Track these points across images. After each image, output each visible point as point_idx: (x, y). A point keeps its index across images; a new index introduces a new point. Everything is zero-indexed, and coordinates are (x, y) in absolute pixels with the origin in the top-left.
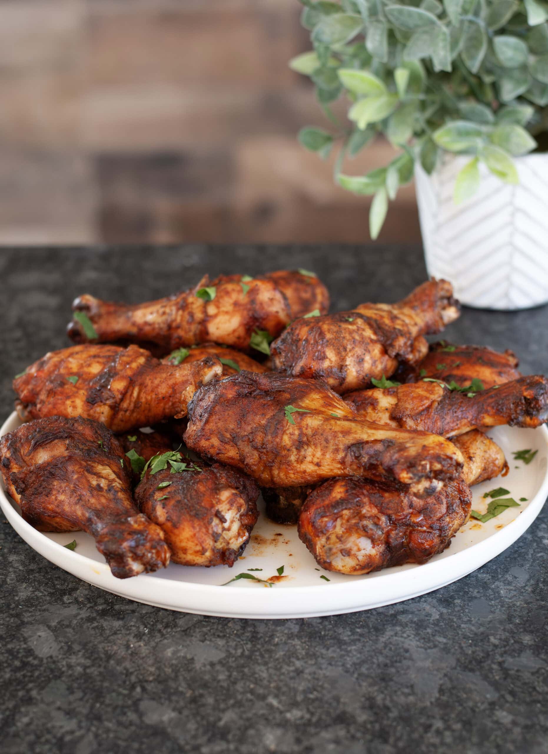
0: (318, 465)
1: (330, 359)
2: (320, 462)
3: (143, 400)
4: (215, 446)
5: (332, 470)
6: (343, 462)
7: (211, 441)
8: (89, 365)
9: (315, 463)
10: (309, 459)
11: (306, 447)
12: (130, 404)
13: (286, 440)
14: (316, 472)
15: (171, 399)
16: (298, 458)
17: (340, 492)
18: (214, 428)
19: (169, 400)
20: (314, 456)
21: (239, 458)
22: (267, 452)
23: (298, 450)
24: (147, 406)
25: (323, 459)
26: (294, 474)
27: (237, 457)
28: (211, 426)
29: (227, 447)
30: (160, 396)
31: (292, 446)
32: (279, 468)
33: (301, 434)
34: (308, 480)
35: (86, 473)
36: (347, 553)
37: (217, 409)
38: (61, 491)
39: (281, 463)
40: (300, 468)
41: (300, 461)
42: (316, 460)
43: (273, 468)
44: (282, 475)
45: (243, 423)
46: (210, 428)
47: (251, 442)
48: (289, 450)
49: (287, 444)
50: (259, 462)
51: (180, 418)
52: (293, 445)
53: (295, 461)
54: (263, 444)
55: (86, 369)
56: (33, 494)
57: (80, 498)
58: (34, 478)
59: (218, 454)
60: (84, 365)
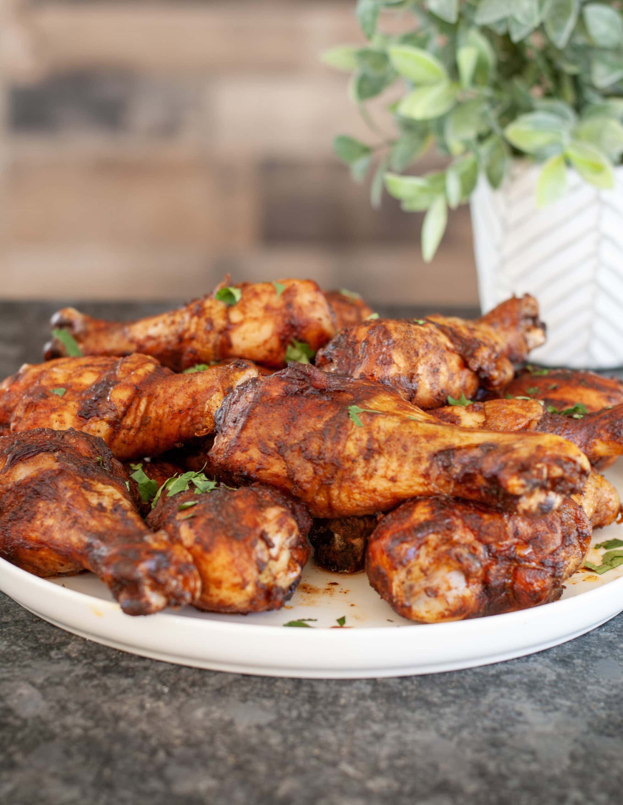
0: (393, 480)
1: (397, 365)
2: (396, 476)
3: (153, 415)
4: (254, 460)
5: (411, 487)
6: (426, 475)
7: (249, 452)
8: (80, 375)
9: (389, 477)
10: (381, 472)
11: (376, 457)
12: (135, 420)
13: (351, 448)
14: (390, 490)
15: (190, 412)
16: (366, 472)
17: (424, 513)
18: (254, 435)
19: (187, 414)
20: (387, 467)
21: (286, 474)
22: (325, 463)
23: (367, 460)
24: (158, 423)
25: (400, 471)
26: (360, 494)
27: (283, 473)
28: (250, 433)
29: (271, 460)
30: (176, 408)
31: (358, 456)
32: (340, 487)
33: (371, 439)
34: (379, 503)
35: (83, 491)
36: (433, 593)
37: (257, 410)
38: (49, 513)
39: (342, 479)
40: (368, 485)
41: (369, 476)
42: (390, 474)
43: (332, 486)
44: (343, 496)
45: (292, 428)
46: (248, 435)
47: (303, 451)
48: (354, 461)
49: (352, 453)
50: (314, 478)
51: (202, 435)
52: (360, 453)
53: (363, 476)
54: (320, 453)
55: (76, 380)
56: (10, 520)
57: (76, 520)
58: (12, 499)
59: (258, 470)
60: (73, 375)
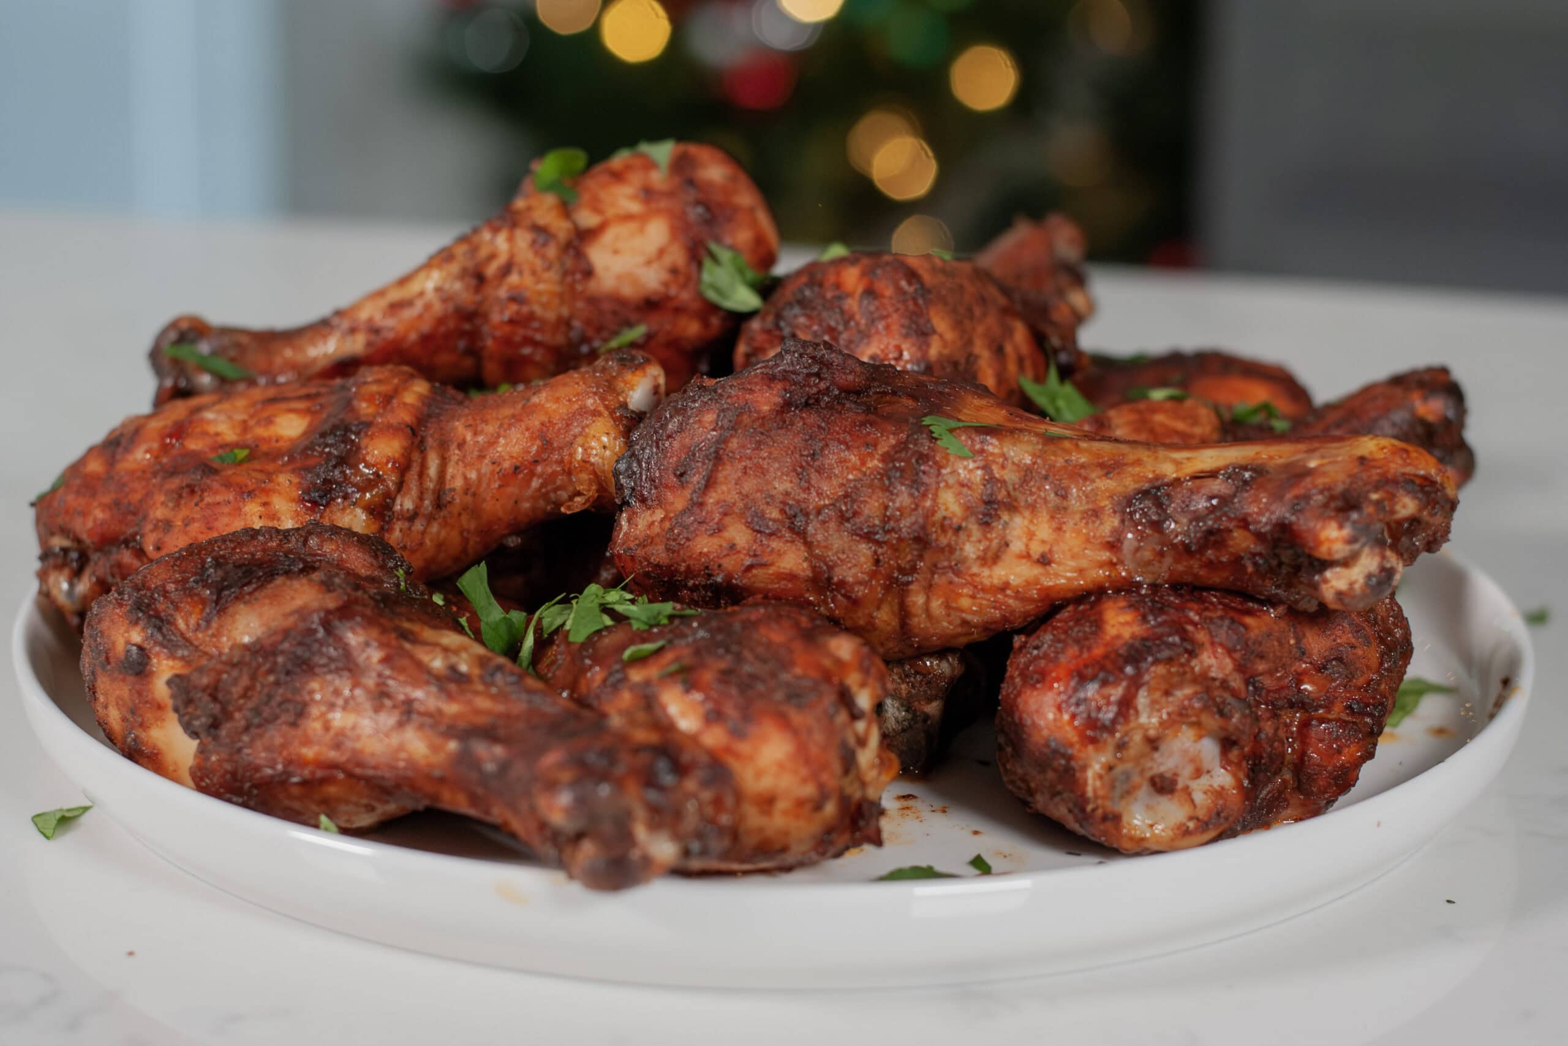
0: (1044, 561)
2: (1050, 551)
3: (459, 483)
4: (738, 547)
5: (1081, 571)
6: (1114, 545)
7: (726, 534)
8: (269, 421)
9: (1036, 555)
10: (1017, 546)
11: (1005, 517)
12: (421, 498)
13: (950, 503)
14: (1037, 581)
16: (986, 551)
18: (733, 497)
20: (1031, 535)
21: (809, 573)
22: (900, 540)
23: (986, 525)
25: (1056, 541)
26: (973, 597)
27: (804, 570)
29: (775, 544)
30: (506, 465)
31: (965, 519)
32: (929, 588)
33: (990, 479)
38: (340, 702)
39: (934, 568)
40: (990, 576)
41: (991, 558)
42: (1036, 549)
43: (912, 587)
44: (936, 605)
45: (814, 476)
46: (722, 497)
47: (848, 520)
48: (958, 529)
49: (954, 514)
50: (873, 575)
52: (968, 509)
53: (978, 558)
54: (886, 519)
55: (261, 432)
56: (247, 729)
57: (408, 709)
58: (245, 681)
59: (750, 568)
60: (252, 423)
